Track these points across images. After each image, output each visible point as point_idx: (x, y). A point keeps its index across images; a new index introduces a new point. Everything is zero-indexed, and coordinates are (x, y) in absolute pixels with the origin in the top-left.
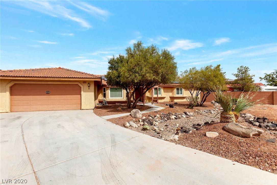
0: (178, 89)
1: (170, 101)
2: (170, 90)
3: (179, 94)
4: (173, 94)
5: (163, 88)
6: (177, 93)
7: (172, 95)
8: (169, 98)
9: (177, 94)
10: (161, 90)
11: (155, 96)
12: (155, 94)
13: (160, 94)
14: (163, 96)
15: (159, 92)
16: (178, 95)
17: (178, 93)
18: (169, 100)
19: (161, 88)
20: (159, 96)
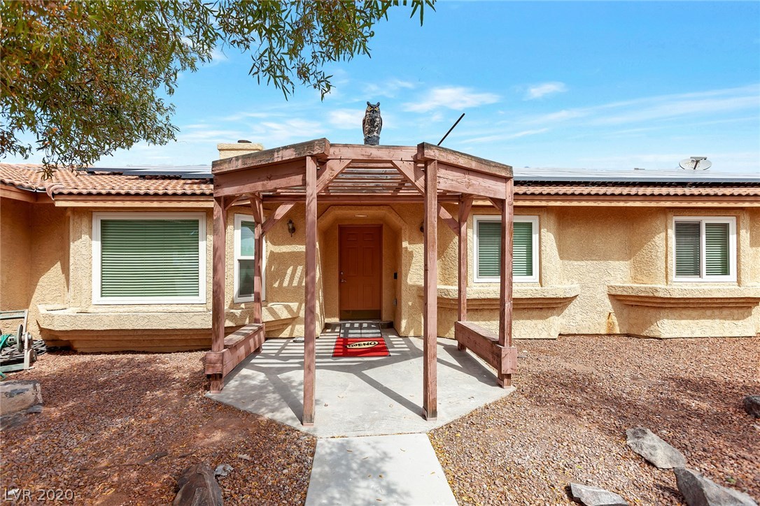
0: (688, 232)
1: (611, 325)
2: (614, 237)
3: (697, 272)
4: (642, 269)
5: (551, 221)
6: (679, 264)
7: (635, 279)
8: (607, 301)
9: (680, 272)
10: (535, 237)
11: (483, 286)
12: (482, 273)
13: (530, 273)
14: (555, 287)
15: (516, 253)
16: (695, 279)
17: (689, 266)
18: (604, 320)
19: (533, 220)
20: (523, 286)
